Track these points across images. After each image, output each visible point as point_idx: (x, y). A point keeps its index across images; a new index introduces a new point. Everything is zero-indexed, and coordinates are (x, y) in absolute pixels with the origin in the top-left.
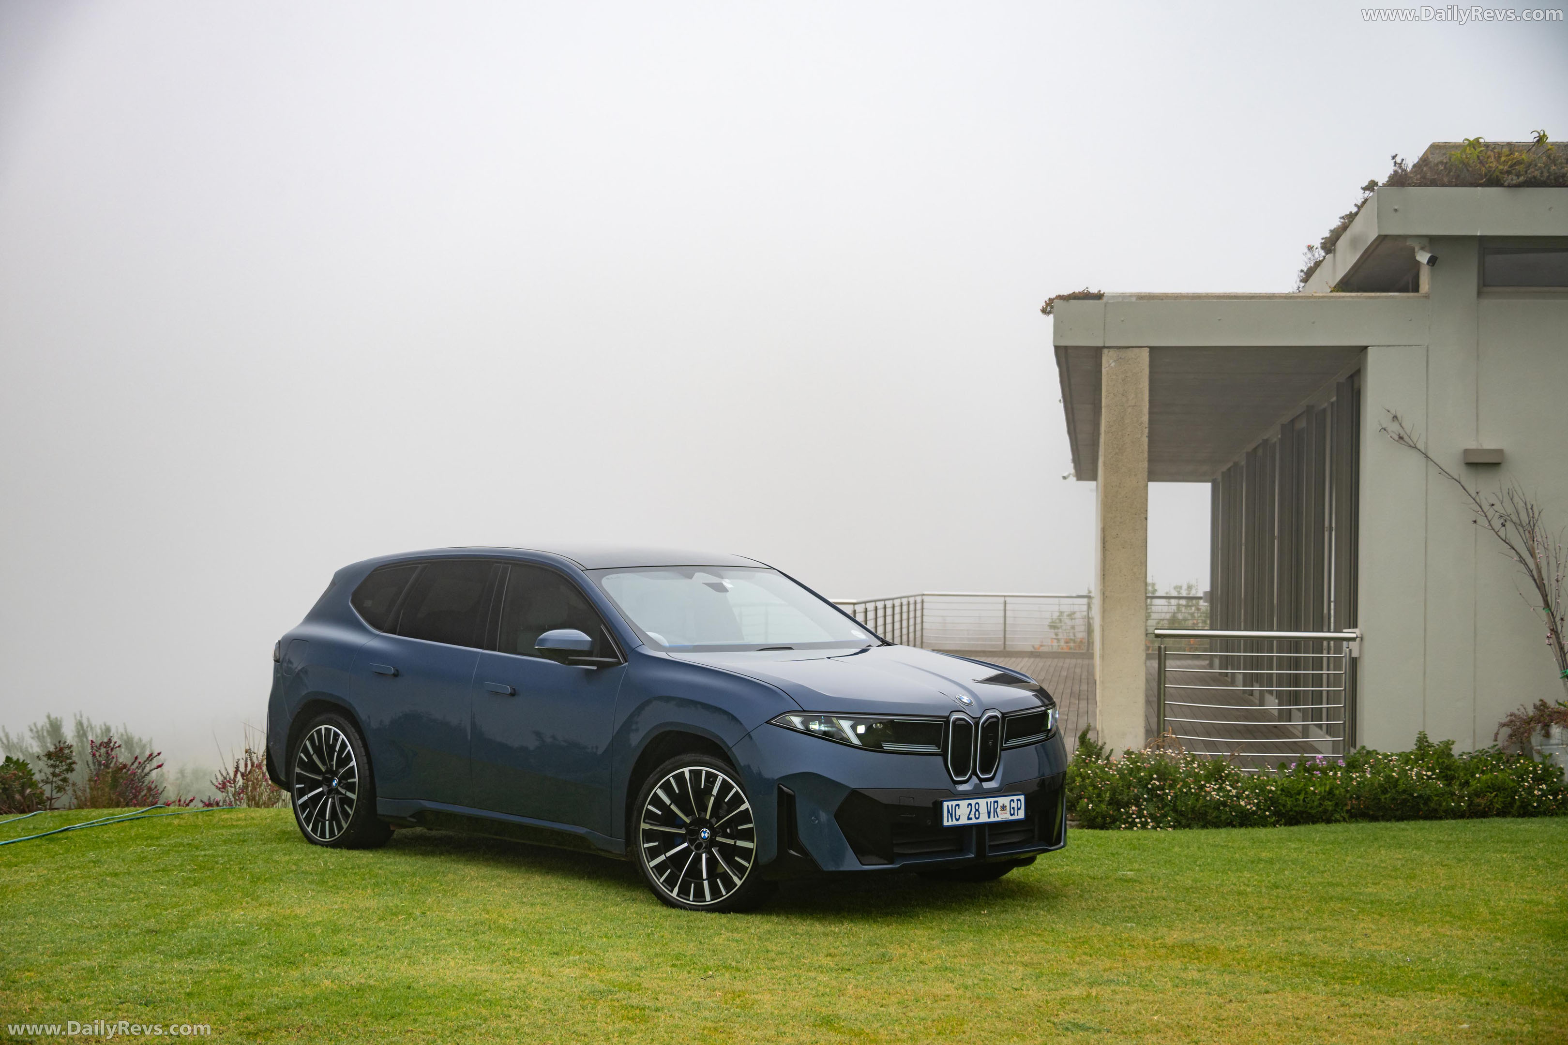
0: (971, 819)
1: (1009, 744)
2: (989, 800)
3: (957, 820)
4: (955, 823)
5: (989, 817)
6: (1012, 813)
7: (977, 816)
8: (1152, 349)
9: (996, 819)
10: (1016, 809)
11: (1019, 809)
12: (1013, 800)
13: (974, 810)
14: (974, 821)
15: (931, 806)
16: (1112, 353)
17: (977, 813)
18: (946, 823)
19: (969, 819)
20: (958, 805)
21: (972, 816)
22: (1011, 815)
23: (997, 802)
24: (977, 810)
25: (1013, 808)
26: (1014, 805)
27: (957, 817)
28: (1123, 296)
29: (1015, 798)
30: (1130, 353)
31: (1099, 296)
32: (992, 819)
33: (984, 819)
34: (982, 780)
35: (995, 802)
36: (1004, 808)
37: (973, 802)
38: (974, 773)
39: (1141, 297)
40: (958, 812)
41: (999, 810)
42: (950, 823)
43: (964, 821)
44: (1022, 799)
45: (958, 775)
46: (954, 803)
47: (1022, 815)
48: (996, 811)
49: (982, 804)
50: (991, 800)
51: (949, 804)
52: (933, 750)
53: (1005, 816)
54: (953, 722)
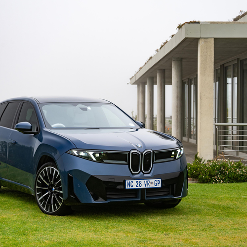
1: (156, 161)
2: (145, 180)
4: (131, 188)
5: (145, 186)
8: (215, 39)
9: (149, 187)
11: (158, 184)
14: (139, 187)
16: (203, 39)
17: (140, 184)
18: (127, 188)
21: (138, 185)
22: (155, 186)
23: (149, 181)
25: (156, 183)
27: (132, 186)
28: (206, 22)
29: (157, 180)
30: (208, 40)
31: (199, 22)
32: (147, 187)
33: (143, 186)
34: (144, 173)
36: (152, 183)
37: (139, 181)
38: (141, 171)
39: (211, 23)
40: (132, 184)
41: (150, 184)
42: (129, 188)
43: (134, 187)
44: (160, 180)
45: (134, 171)
46: (131, 181)
47: (160, 186)
48: (148, 184)
49: (143, 181)
50: (147, 180)
51: (129, 181)
52: (124, 162)
53: (153, 186)
54: (132, 153)
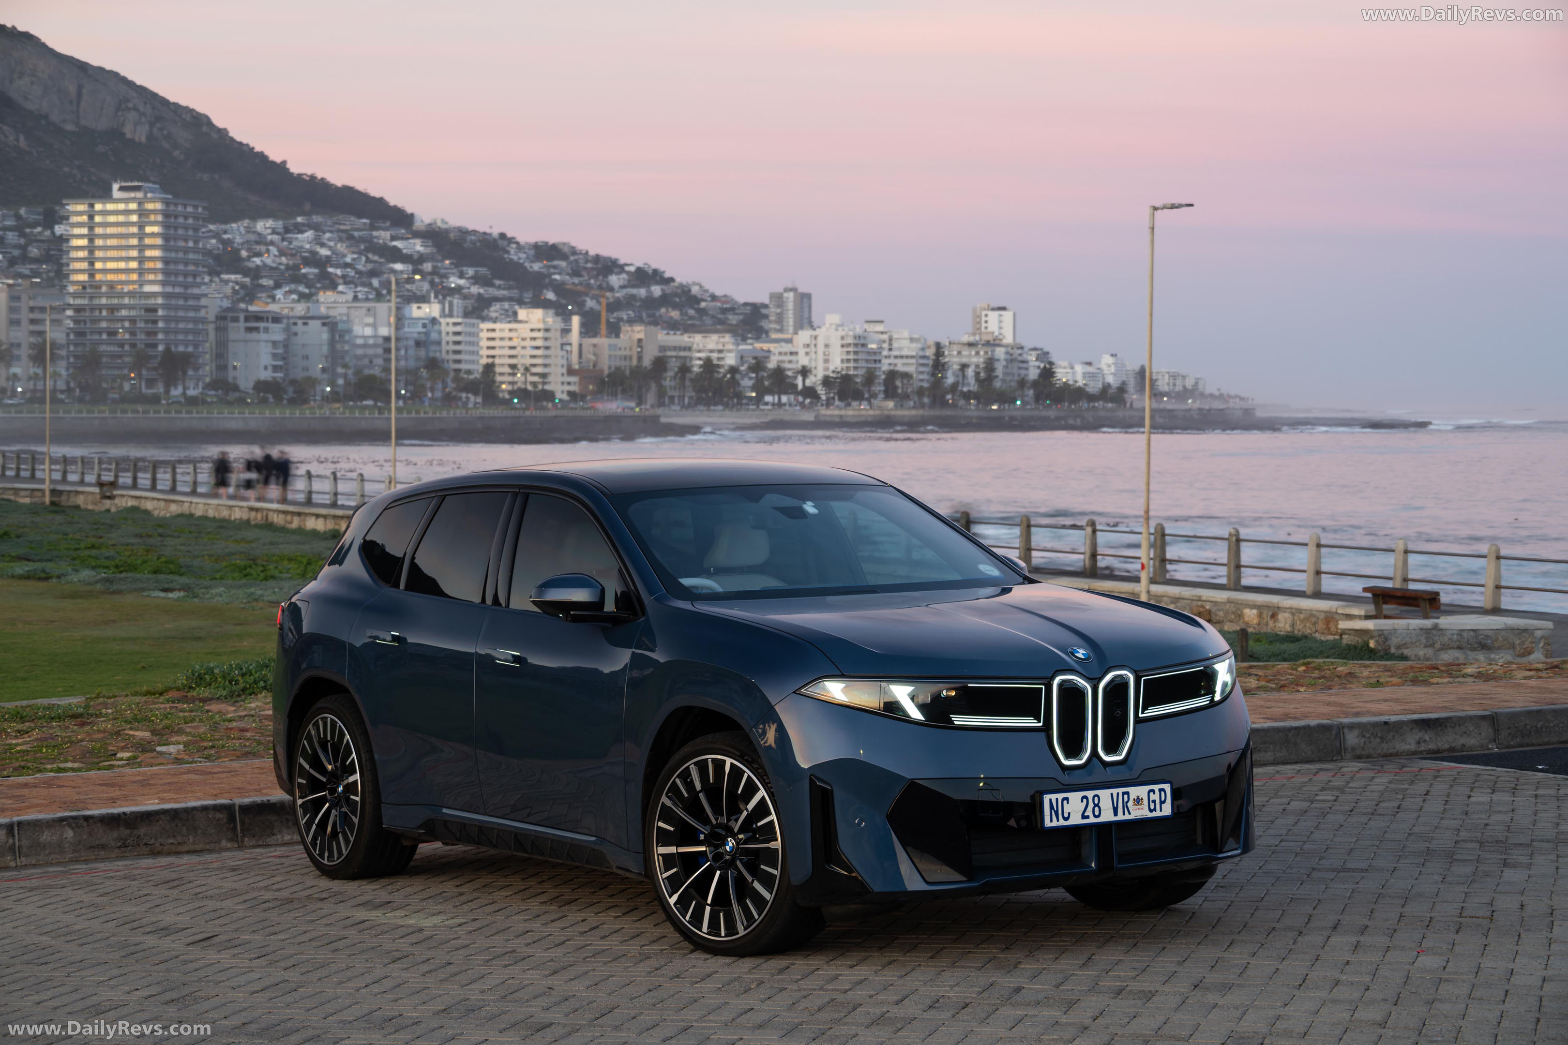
0: (1088, 817)
1: (1147, 714)
2: (1115, 791)
3: (1066, 819)
4: (1062, 822)
5: (1116, 814)
6: (1152, 807)
7: (1097, 813)
9: (1127, 817)
10: (1158, 802)
11: (1162, 802)
12: (1153, 791)
13: (1091, 805)
14: (1092, 820)
15: (1029, 801)
17: (1097, 809)
18: (1048, 823)
19: (1084, 817)
20: (1067, 799)
21: (1089, 812)
22: (1151, 811)
23: (1128, 793)
24: (1097, 805)
25: (1154, 801)
26: (1153, 797)
27: (1066, 815)
29: (1156, 787)
32: (1120, 817)
33: (1107, 816)
34: (1104, 764)
35: (1124, 793)
36: (1138, 801)
37: (1090, 794)
38: (1094, 754)
40: (1067, 808)
41: (1130, 804)
42: (1055, 823)
43: (1076, 820)
44: (1167, 787)
45: (1068, 756)
46: (1060, 796)
47: (1167, 810)
48: (1125, 806)
49: (1105, 795)
50: (1121, 790)
51: (1053, 797)
52: (1029, 722)
53: (1140, 812)
54: (1061, 685)
